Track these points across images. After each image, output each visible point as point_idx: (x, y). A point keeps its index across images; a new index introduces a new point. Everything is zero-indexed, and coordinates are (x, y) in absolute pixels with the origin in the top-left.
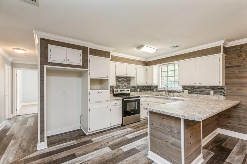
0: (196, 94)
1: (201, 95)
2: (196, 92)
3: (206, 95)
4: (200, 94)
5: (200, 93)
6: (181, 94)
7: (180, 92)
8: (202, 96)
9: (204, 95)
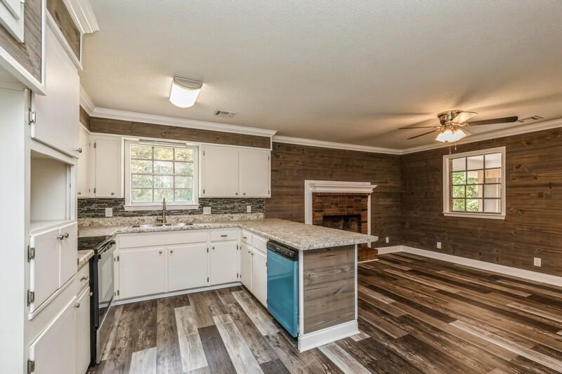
0: (225, 213)
1: (234, 215)
2: (225, 210)
3: (242, 215)
4: (232, 213)
5: (232, 211)
6: (197, 216)
7: (193, 212)
8: (236, 217)
9: (238, 215)
